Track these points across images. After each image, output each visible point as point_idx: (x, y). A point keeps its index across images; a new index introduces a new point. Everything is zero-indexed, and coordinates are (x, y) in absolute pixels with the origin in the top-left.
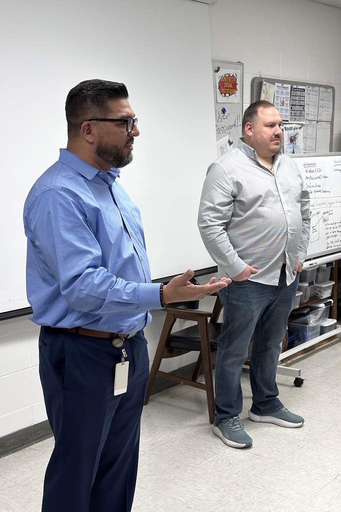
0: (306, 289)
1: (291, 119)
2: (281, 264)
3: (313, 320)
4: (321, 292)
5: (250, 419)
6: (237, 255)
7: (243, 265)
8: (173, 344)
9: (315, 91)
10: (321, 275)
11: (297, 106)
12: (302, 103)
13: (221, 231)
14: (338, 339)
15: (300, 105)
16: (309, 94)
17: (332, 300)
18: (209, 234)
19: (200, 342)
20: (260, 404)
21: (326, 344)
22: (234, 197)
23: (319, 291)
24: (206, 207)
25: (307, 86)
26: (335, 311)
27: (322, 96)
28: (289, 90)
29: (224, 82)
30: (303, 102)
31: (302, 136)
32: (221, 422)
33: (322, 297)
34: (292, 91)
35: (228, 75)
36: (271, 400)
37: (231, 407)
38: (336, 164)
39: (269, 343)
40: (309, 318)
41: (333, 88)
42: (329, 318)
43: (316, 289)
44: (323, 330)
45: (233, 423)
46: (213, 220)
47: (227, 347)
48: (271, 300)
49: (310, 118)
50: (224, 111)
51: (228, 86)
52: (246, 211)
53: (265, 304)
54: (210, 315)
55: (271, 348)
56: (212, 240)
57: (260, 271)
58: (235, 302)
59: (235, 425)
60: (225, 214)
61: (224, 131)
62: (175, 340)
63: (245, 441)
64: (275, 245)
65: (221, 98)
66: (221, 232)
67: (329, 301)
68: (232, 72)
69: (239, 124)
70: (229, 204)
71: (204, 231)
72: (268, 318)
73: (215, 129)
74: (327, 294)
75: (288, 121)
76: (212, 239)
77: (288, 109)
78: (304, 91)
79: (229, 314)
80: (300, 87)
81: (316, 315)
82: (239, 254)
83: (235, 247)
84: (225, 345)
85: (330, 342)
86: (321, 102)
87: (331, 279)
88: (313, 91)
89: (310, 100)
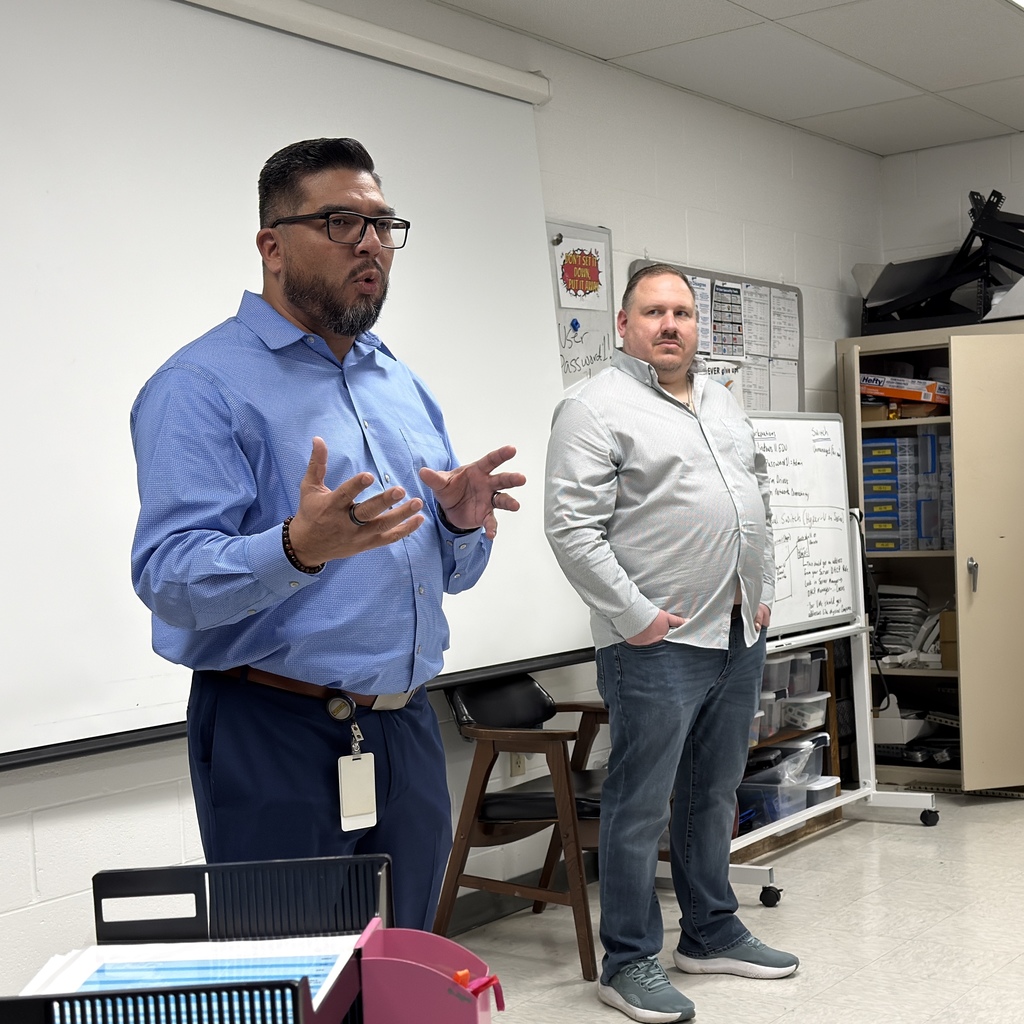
0: (771, 706)
1: (715, 350)
2: (731, 602)
3: (789, 774)
4: (803, 715)
5: (680, 971)
6: (635, 588)
7: (650, 610)
8: (493, 812)
9: (761, 295)
10: (799, 679)
11: (726, 325)
12: (735, 318)
13: (597, 539)
14: (845, 821)
15: (732, 323)
16: (750, 301)
17: (827, 735)
18: (571, 549)
19: (553, 799)
20: (700, 931)
21: (821, 831)
22: (617, 465)
23: (799, 714)
24: (561, 488)
25: (744, 285)
26: (835, 758)
27: (776, 306)
28: (708, 290)
29: (575, 265)
30: (738, 317)
31: (740, 389)
32: (618, 972)
33: (805, 725)
34: (714, 293)
35: (579, 252)
36: (723, 922)
37: (640, 936)
38: (816, 437)
39: (711, 790)
40: (782, 769)
41: (796, 290)
42: (822, 775)
43: (790, 710)
44: (812, 798)
45: (648, 971)
46: (578, 515)
47: (623, 800)
48: (711, 689)
49: (754, 350)
50: (575, 325)
51: (579, 273)
52: (645, 492)
53: (700, 697)
54: (573, 736)
55: (717, 802)
56: (580, 559)
57: (688, 621)
58: (638, 693)
59: (652, 976)
60: (601, 502)
61: (578, 368)
62: (497, 800)
63: (679, 1007)
64: (717, 558)
65: (569, 300)
66: (597, 542)
67: (820, 735)
68: (588, 246)
69: (608, 356)
70: (607, 479)
71: (559, 541)
72: (707, 732)
73: (559, 362)
74: (816, 719)
75: (708, 354)
76: (579, 556)
77: (707, 330)
78: (739, 294)
79: (627, 722)
80: (729, 285)
81: (796, 762)
82: (642, 586)
83: (630, 572)
84: (620, 795)
85: (830, 827)
86: (775, 319)
87: (822, 688)
88: (756, 293)
89: (752, 314)
